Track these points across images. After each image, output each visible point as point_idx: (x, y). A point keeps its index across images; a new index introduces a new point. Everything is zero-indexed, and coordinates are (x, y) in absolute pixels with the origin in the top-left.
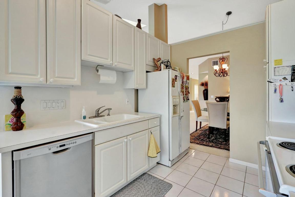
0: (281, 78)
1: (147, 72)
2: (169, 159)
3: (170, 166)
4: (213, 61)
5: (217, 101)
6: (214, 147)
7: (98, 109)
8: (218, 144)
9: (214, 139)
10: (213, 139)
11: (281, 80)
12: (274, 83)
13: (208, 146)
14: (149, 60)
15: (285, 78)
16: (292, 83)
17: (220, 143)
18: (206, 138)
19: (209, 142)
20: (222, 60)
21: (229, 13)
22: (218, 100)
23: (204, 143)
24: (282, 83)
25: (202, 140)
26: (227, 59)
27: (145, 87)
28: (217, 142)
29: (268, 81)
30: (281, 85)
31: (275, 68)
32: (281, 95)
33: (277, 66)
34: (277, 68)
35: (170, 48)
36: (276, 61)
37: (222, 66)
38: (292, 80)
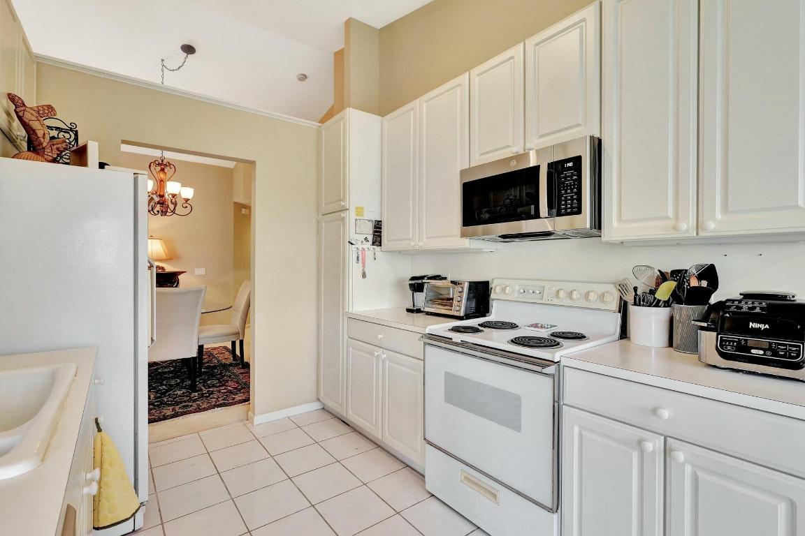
0: (362, 238)
8: (185, 402)
11: (362, 242)
12: (356, 246)
13: (165, 418)
15: (366, 239)
16: (374, 247)
17: (186, 399)
20: (159, 168)
21: (188, 49)
24: (364, 246)
26: (174, 170)
28: (177, 400)
29: (349, 242)
30: (363, 249)
31: (356, 220)
32: (364, 266)
33: (358, 218)
34: (358, 222)
35: (35, 66)
36: (357, 208)
37: (161, 183)
38: (373, 243)
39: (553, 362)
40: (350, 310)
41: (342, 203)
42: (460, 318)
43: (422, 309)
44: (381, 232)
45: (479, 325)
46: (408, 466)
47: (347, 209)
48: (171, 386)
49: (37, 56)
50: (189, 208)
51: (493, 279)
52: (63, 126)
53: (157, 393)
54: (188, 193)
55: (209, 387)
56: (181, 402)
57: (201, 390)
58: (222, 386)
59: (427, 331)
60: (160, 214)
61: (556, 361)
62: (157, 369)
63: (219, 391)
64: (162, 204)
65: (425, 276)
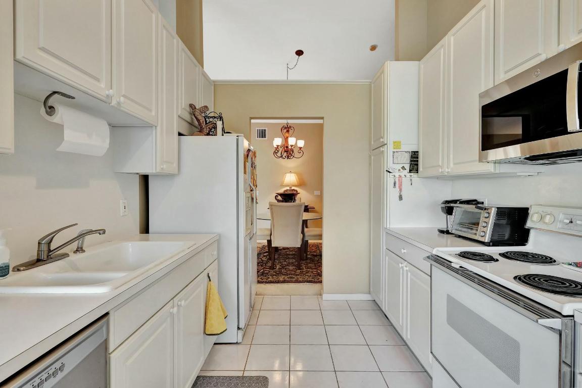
0: (400, 167)
1: (180, 134)
2: (237, 328)
3: (240, 340)
4: (259, 128)
5: (278, 201)
6: (288, 282)
7: (52, 234)
8: (292, 274)
9: (281, 269)
10: (279, 269)
11: (399, 170)
12: (393, 174)
13: (278, 282)
14: (183, 107)
15: (403, 168)
16: (411, 174)
17: (293, 273)
18: (268, 269)
19: (276, 275)
20: (286, 130)
21: (299, 53)
22: (279, 198)
23: (269, 278)
24: (401, 174)
25: (263, 274)
26: (293, 130)
27: (176, 172)
28: (289, 272)
29: (387, 171)
30: (400, 176)
31: (394, 152)
32: (401, 190)
33: (395, 150)
34: (396, 153)
35: (213, 87)
36: (394, 142)
37: (286, 139)
38: (410, 171)
39: (560, 313)
40: (388, 226)
41: (381, 140)
42: (483, 243)
43: (450, 232)
44: (418, 161)
45: (500, 254)
46: (426, 371)
47: (386, 144)
48: (289, 263)
49: (214, 82)
50: (302, 153)
51: (531, 206)
52: (216, 115)
53: (281, 266)
54: (301, 143)
55: (308, 268)
56: (289, 274)
57: (303, 269)
58: (315, 269)
59: (435, 252)
60: (286, 158)
61: (564, 313)
62: (287, 251)
63: (312, 272)
64: (287, 152)
65: (458, 200)
